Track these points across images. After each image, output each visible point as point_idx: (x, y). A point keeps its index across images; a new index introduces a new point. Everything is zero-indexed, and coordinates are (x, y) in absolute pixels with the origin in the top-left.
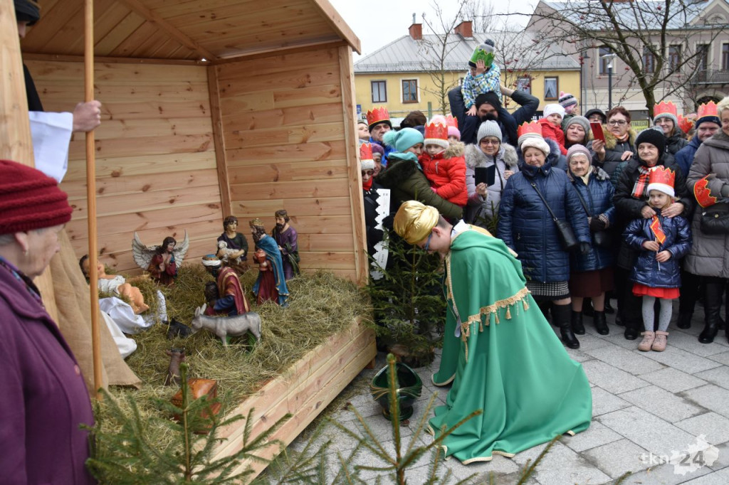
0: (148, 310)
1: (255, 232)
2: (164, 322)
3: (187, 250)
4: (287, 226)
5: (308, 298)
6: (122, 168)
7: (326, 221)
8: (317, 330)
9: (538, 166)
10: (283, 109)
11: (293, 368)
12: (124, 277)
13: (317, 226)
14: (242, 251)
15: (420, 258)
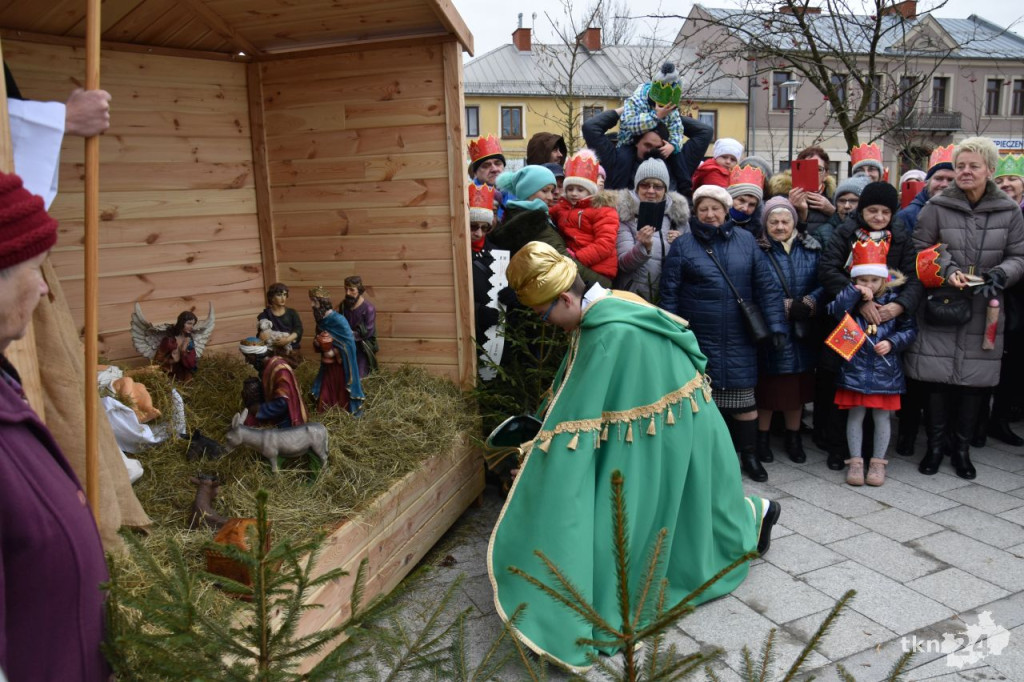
0: (159, 418)
1: (318, 306)
2: (182, 435)
3: (213, 331)
4: (361, 300)
5: (393, 404)
6: (117, 208)
7: (417, 294)
8: (408, 450)
9: (717, 224)
10: (359, 132)
11: (376, 504)
12: (121, 368)
13: (402, 301)
14: (294, 335)
15: (550, 350)
